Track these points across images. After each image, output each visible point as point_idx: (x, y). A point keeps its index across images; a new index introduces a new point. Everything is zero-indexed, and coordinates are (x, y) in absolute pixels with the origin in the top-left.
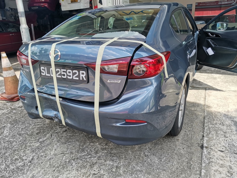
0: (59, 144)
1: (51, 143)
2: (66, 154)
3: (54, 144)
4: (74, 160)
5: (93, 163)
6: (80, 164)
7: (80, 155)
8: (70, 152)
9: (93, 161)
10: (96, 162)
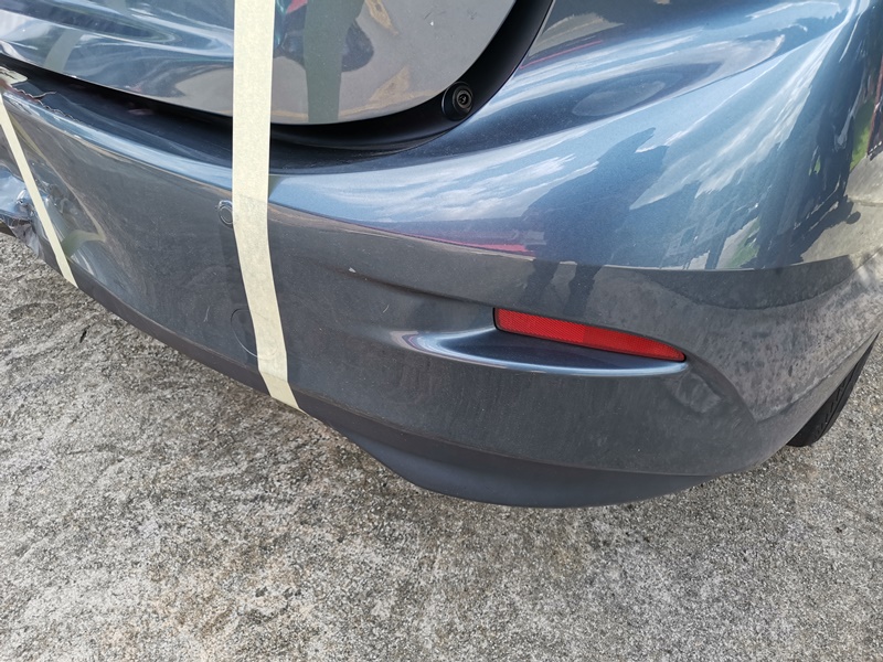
0: (108, 386)
1: (65, 378)
2: (129, 453)
3: (84, 382)
4: (158, 499)
5: (264, 537)
6: (184, 531)
7: (203, 471)
8: (154, 445)
9: (268, 524)
10: (286, 536)
